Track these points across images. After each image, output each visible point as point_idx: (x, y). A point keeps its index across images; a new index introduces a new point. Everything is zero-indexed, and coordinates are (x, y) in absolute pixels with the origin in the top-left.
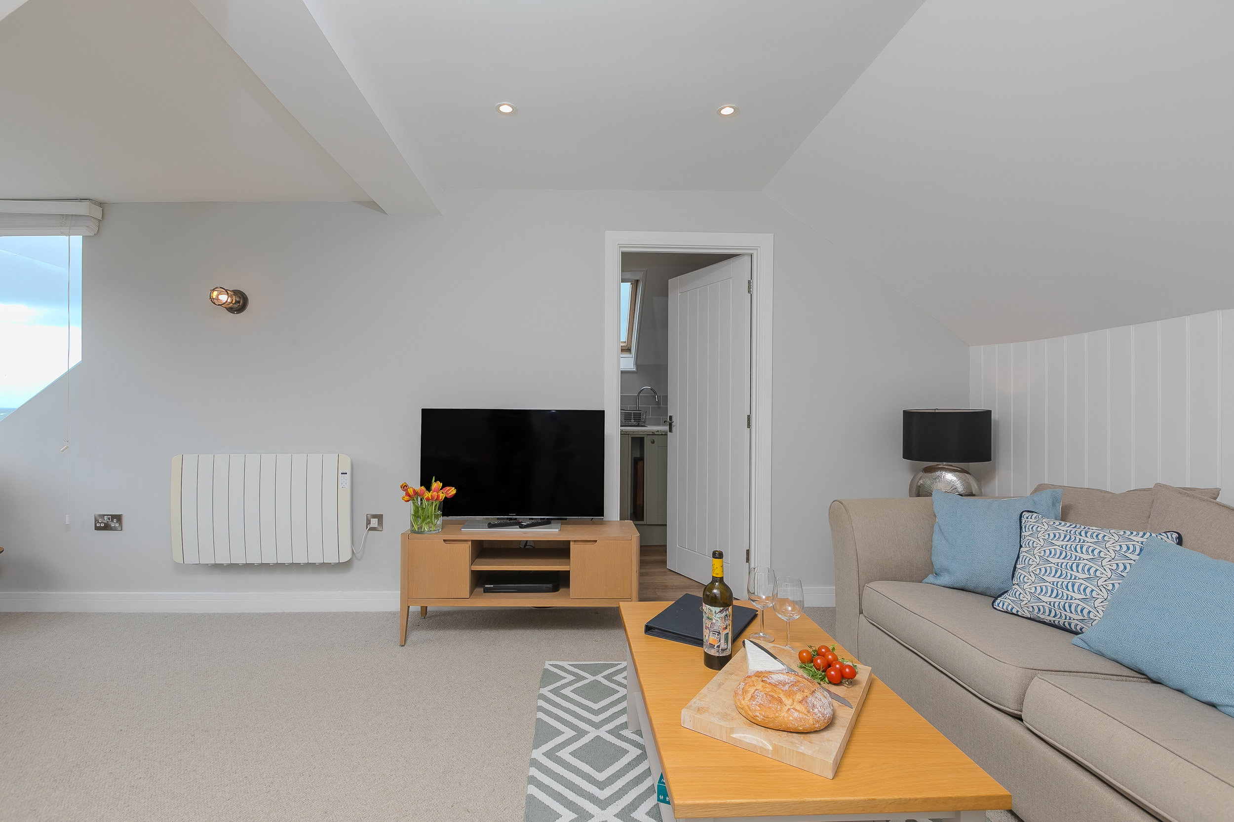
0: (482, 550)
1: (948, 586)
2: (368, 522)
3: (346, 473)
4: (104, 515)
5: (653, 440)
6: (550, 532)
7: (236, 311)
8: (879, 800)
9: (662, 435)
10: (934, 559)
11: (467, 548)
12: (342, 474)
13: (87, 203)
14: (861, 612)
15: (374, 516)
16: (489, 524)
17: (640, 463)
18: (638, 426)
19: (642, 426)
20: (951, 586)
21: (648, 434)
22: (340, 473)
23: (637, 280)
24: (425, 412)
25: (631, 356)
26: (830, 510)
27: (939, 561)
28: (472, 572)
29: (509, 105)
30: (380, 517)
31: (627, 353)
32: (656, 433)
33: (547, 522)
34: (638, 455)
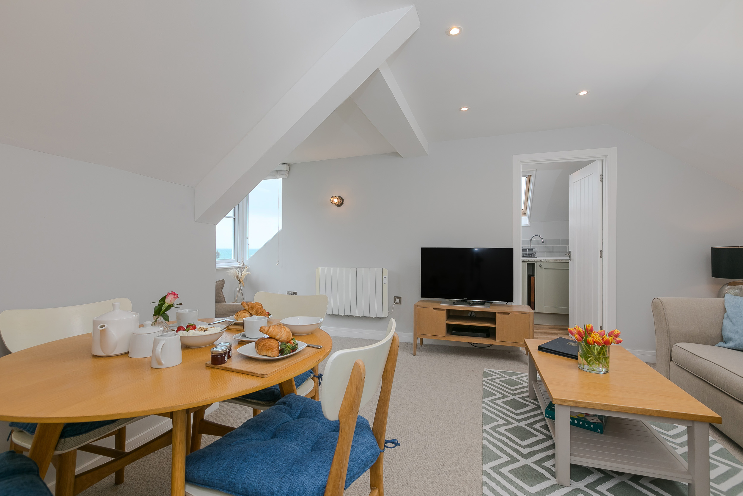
0: (451, 314)
1: (732, 348)
2: (395, 300)
3: (386, 277)
4: (290, 292)
5: (541, 265)
6: (486, 308)
7: (339, 205)
8: (649, 410)
9: (546, 262)
10: (723, 333)
11: (444, 313)
12: (384, 277)
13: (285, 165)
14: (671, 360)
15: (398, 298)
16: (454, 302)
17: (532, 278)
18: (531, 257)
19: (533, 257)
20: (734, 349)
21: (538, 261)
22: (383, 277)
23: (530, 175)
24: (423, 249)
25: (526, 217)
26: (652, 303)
27: (727, 334)
28: (447, 324)
29: (467, 108)
30: (400, 298)
31: (524, 215)
32: (542, 261)
33: (483, 304)
34: (531, 274)
